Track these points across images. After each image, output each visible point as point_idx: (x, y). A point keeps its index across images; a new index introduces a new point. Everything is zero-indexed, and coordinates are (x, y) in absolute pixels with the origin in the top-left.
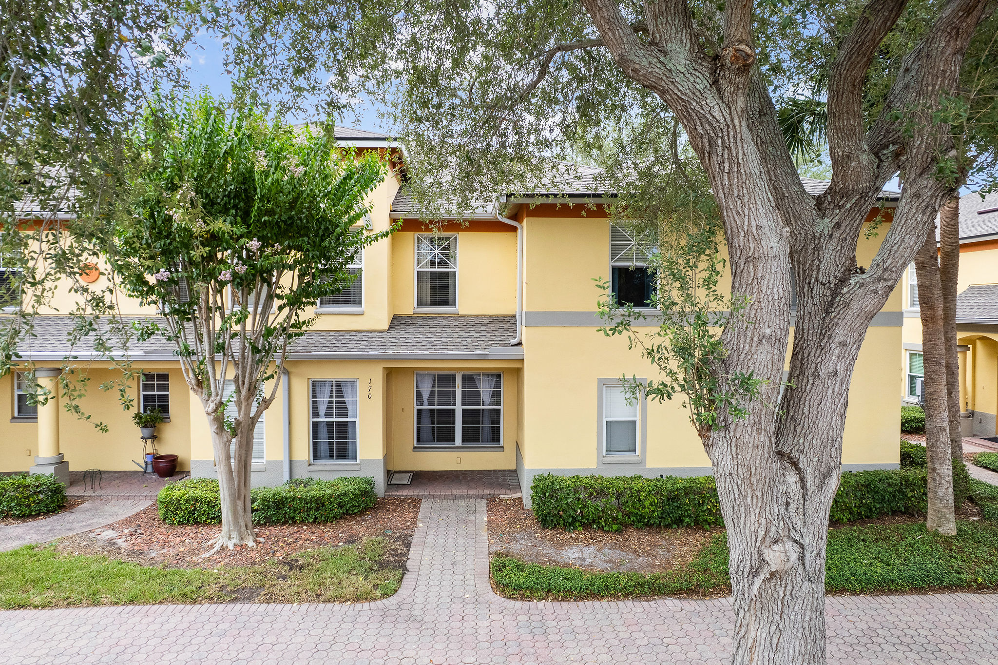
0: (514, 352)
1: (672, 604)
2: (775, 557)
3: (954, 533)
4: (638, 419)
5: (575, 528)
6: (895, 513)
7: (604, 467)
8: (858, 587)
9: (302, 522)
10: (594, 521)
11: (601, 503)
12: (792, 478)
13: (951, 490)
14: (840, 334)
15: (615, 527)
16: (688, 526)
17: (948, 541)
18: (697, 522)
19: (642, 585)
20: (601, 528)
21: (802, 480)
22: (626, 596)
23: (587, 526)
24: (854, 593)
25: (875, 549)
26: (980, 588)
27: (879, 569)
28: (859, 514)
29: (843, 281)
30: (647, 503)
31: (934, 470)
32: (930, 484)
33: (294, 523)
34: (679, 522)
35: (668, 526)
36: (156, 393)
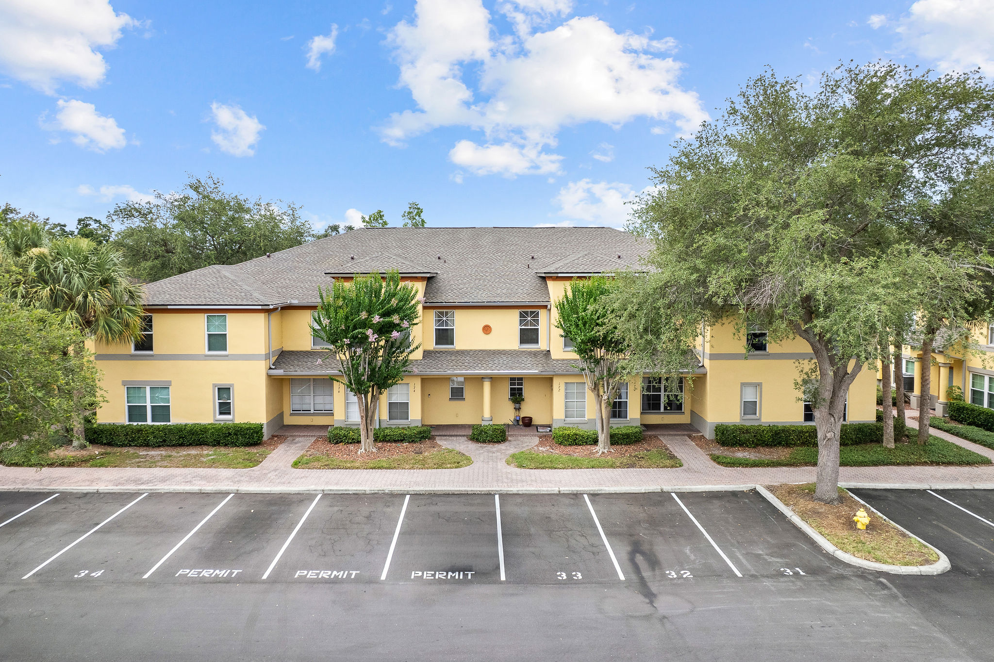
0: (701, 370)
1: (784, 468)
2: (829, 435)
3: (894, 447)
4: (758, 400)
5: (736, 446)
6: (872, 441)
7: (743, 421)
8: (853, 465)
9: (621, 444)
10: (744, 443)
11: (747, 436)
12: (832, 419)
13: (892, 430)
14: (843, 388)
15: (753, 446)
16: (784, 445)
17: (890, 450)
18: (787, 444)
19: (774, 463)
20: (748, 446)
21: (835, 419)
22: (768, 466)
23: (741, 445)
24: (851, 466)
25: (861, 453)
26: (898, 464)
27: (861, 458)
28: (856, 441)
29: (844, 376)
30: (767, 436)
31: (886, 422)
32: (885, 428)
33: (618, 444)
34: (780, 444)
35: (775, 445)
36: (516, 387)
